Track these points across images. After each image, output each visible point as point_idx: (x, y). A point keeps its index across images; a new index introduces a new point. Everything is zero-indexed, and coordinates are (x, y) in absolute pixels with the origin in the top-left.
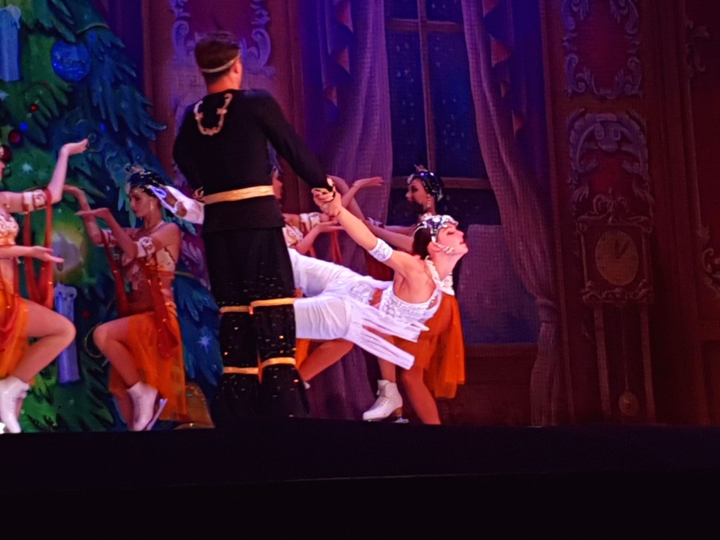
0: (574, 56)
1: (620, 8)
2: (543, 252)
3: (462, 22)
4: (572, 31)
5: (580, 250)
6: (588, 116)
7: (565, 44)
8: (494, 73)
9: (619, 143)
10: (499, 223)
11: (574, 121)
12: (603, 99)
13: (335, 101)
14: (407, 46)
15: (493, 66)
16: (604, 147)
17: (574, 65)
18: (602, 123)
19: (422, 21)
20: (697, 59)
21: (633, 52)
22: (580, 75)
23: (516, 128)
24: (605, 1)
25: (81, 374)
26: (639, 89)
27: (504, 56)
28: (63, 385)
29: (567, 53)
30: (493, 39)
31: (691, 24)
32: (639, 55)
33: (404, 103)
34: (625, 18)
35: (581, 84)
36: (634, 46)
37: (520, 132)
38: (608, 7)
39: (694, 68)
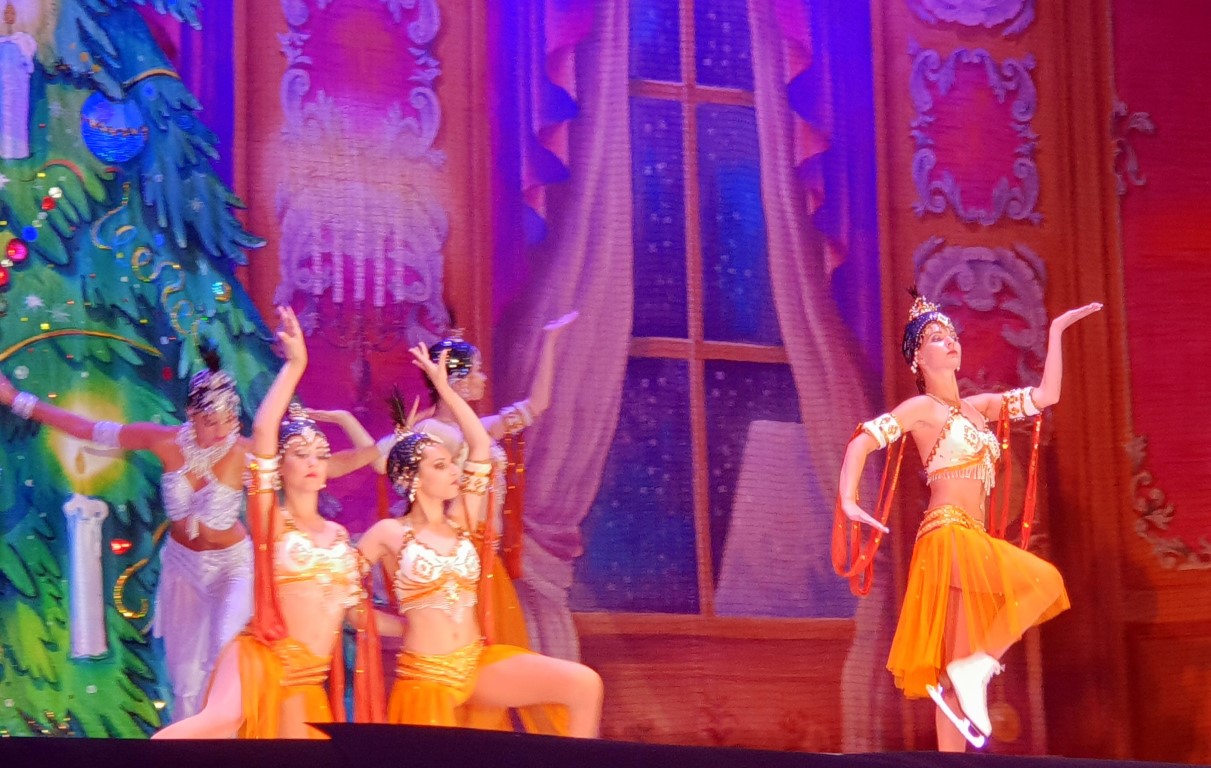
0: (926, 152)
1: (1003, 77)
3: (752, 89)
4: (927, 113)
6: (948, 251)
7: (915, 133)
8: (800, 174)
9: (998, 296)
10: (799, 421)
11: (927, 257)
12: (973, 224)
13: (541, 211)
14: (663, 125)
15: (798, 161)
16: (974, 303)
17: (928, 167)
19: (690, 87)
20: (1132, 165)
21: (1023, 149)
22: (937, 184)
23: (830, 262)
24: (981, 66)
25: (108, 644)
26: (1034, 210)
27: (815, 150)
28: (76, 661)
29: (918, 147)
30: (798, 120)
31: (1121, 107)
32: (1033, 154)
33: (654, 217)
34: (1011, 95)
35: (939, 199)
36: (1026, 140)
37: (837, 272)
38: (985, 76)
39: (1126, 178)
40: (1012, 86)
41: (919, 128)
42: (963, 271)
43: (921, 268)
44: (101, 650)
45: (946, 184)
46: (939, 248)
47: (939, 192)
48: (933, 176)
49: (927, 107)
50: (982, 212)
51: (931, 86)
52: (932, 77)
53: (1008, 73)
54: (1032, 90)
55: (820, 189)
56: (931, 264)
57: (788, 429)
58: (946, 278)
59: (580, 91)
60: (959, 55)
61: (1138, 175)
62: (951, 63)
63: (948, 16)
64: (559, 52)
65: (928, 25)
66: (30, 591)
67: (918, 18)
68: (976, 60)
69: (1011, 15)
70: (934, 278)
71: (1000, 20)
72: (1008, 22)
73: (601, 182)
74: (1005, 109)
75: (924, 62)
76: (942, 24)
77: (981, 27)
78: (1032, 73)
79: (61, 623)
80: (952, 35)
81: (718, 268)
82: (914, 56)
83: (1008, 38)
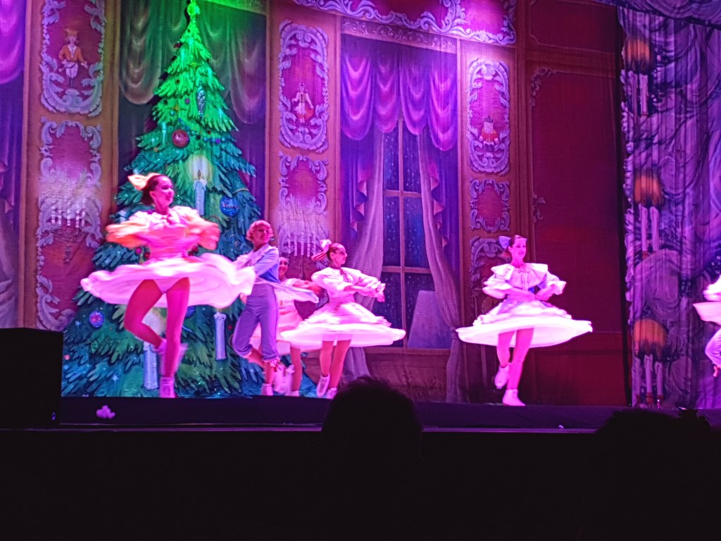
0: (476, 211)
1: (499, 188)
2: (454, 305)
3: (420, 192)
4: (475, 199)
5: (474, 304)
6: (481, 240)
7: (472, 205)
8: (435, 217)
9: (496, 253)
10: (434, 290)
11: (474, 242)
12: (489, 232)
13: (356, 229)
14: (393, 203)
15: (435, 214)
16: (488, 255)
17: (475, 215)
18: (488, 243)
19: (402, 192)
20: (538, 214)
21: (506, 209)
22: (478, 220)
23: (444, 244)
24: (493, 183)
25: (226, 355)
26: (508, 227)
27: (440, 210)
28: (217, 361)
29: (472, 209)
30: (435, 201)
31: (536, 196)
32: (508, 211)
33: (390, 231)
34: (502, 193)
35: (478, 224)
36: (506, 206)
37: (445, 246)
38: (494, 187)
39: (537, 217)
40: (502, 190)
41: (473, 203)
42: (486, 245)
43: (473, 245)
44: (224, 357)
45: (480, 220)
46: (478, 239)
47: (478, 222)
48: (476, 218)
49: (476, 197)
50: (492, 228)
51: (476, 190)
52: (477, 188)
53: (501, 186)
54: (508, 191)
55: (441, 221)
56: (476, 244)
57: (431, 293)
58: (481, 247)
59: (367, 193)
60: (485, 181)
61: (540, 217)
62: (483, 184)
63: (482, 170)
64: (362, 182)
65: (475, 172)
66: (204, 340)
67: (473, 170)
68: (491, 182)
69: (502, 169)
70: (477, 248)
71: (499, 170)
72: (501, 171)
73: (374, 220)
74: (500, 196)
75: (475, 183)
76: (480, 172)
77: (493, 172)
78: (509, 186)
79: (213, 350)
80: (484, 175)
81: (410, 246)
82: (471, 182)
83: (501, 176)
